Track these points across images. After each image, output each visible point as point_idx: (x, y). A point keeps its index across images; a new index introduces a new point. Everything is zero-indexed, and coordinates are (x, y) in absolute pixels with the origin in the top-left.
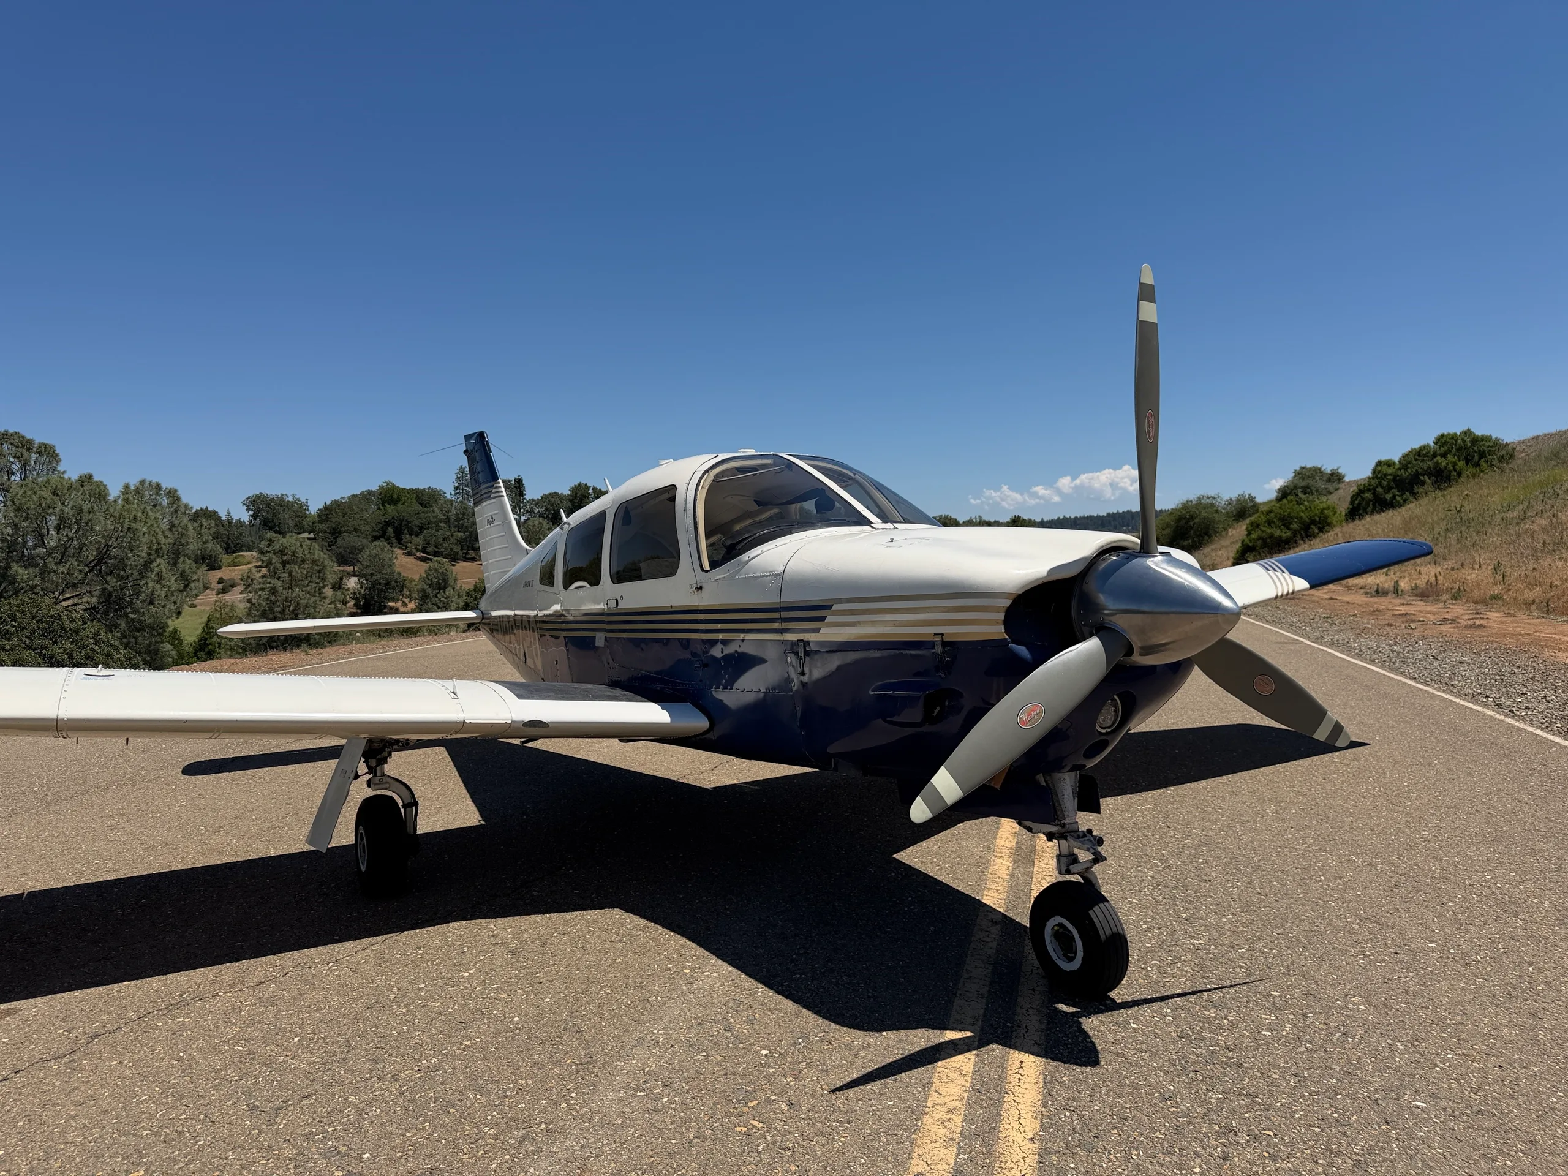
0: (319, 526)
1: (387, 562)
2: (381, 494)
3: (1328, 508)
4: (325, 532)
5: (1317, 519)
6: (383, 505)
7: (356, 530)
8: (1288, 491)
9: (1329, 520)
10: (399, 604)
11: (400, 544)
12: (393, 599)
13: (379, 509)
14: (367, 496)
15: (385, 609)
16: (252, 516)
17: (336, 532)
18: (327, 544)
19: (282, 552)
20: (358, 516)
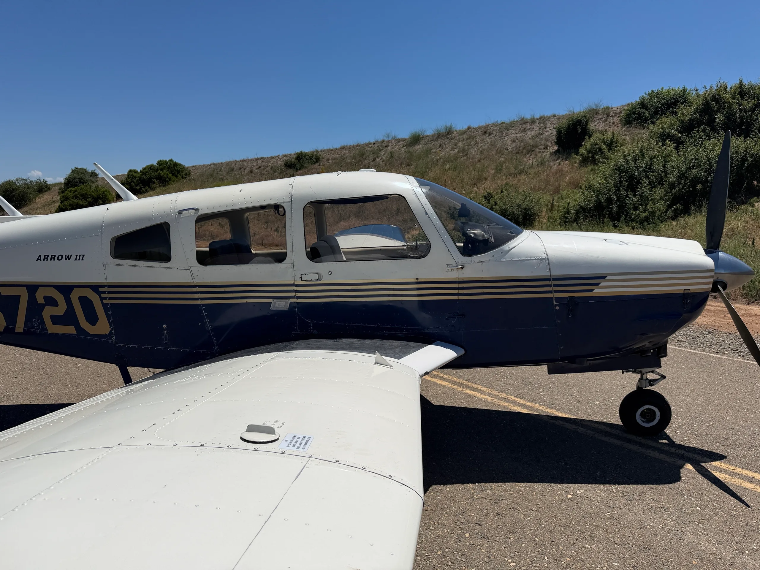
3: (106, 191)
5: (101, 196)
8: (71, 180)
9: (107, 197)
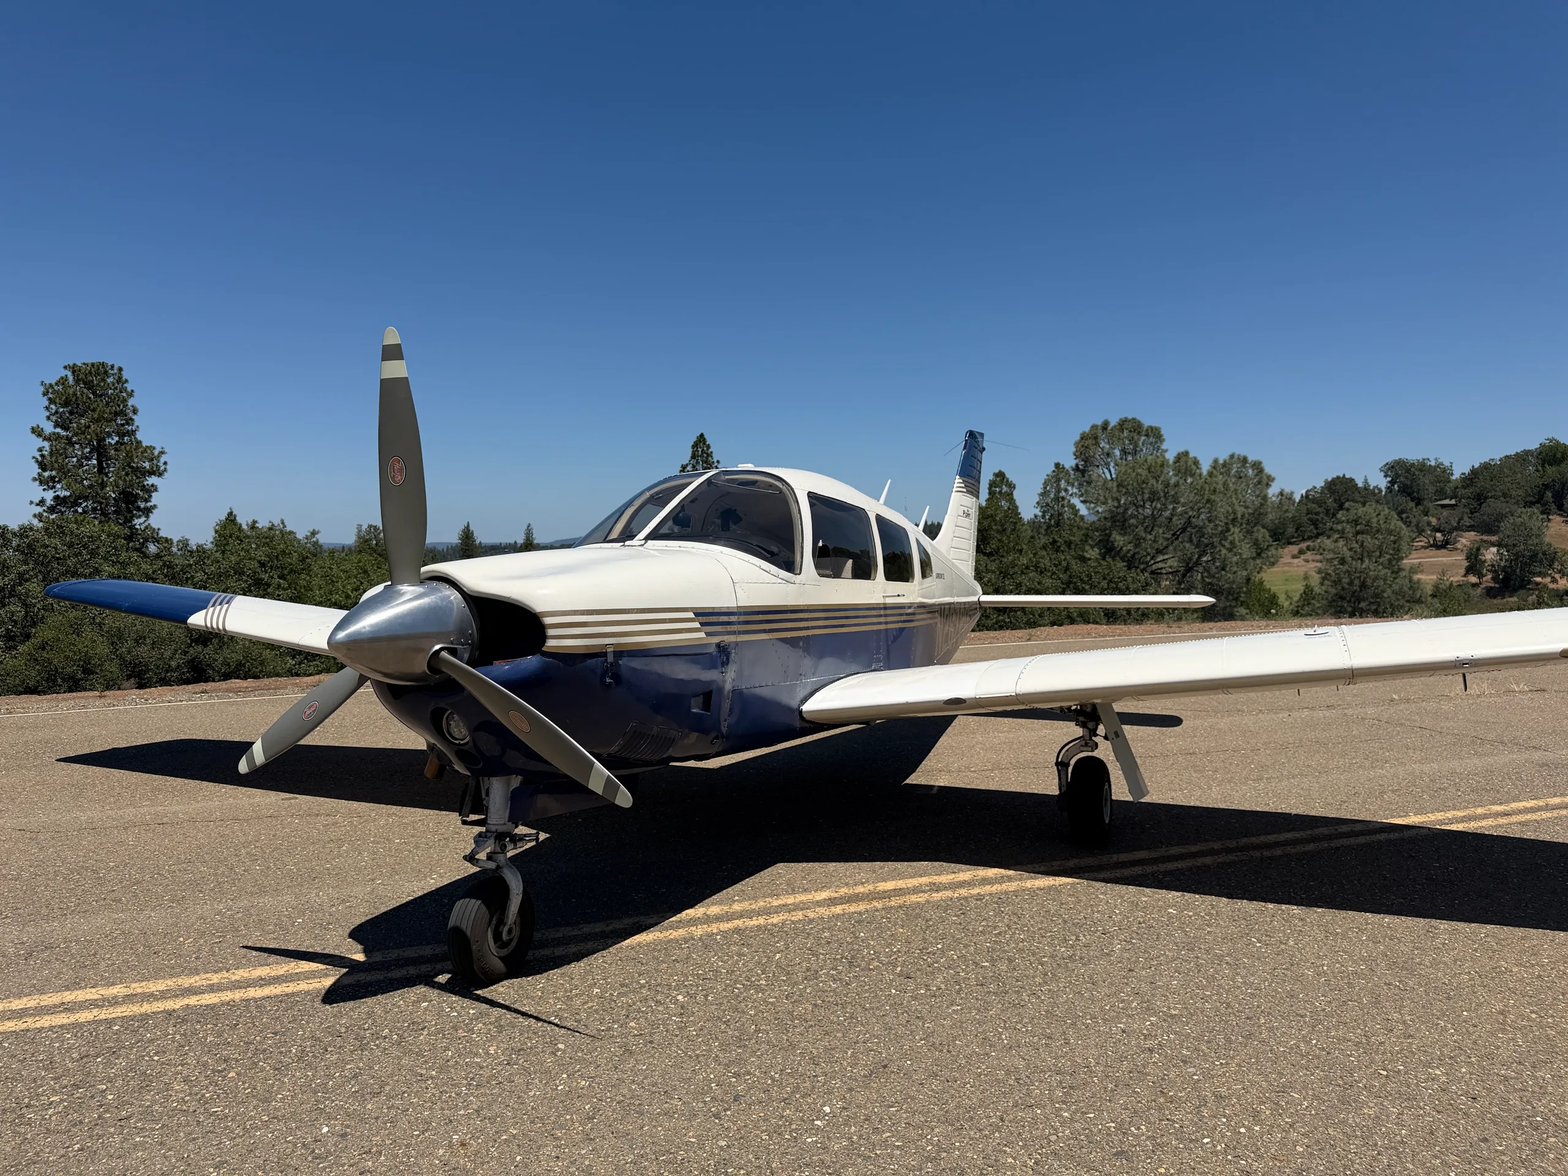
0: (1461, 492)
1: (1535, 531)
2: (1541, 453)
4: (1469, 498)
6: (1543, 466)
7: (1505, 495)
10: (1549, 579)
11: (1560, 510)
12: (1540, 574)
13: (1538, 470)
14: (1522, 458)
15: (1528, 584)
16: (1390, 482)
17: (1481, 498)
18: (1468, 511)
19: (1356, 522)
20: (1509, 479)
